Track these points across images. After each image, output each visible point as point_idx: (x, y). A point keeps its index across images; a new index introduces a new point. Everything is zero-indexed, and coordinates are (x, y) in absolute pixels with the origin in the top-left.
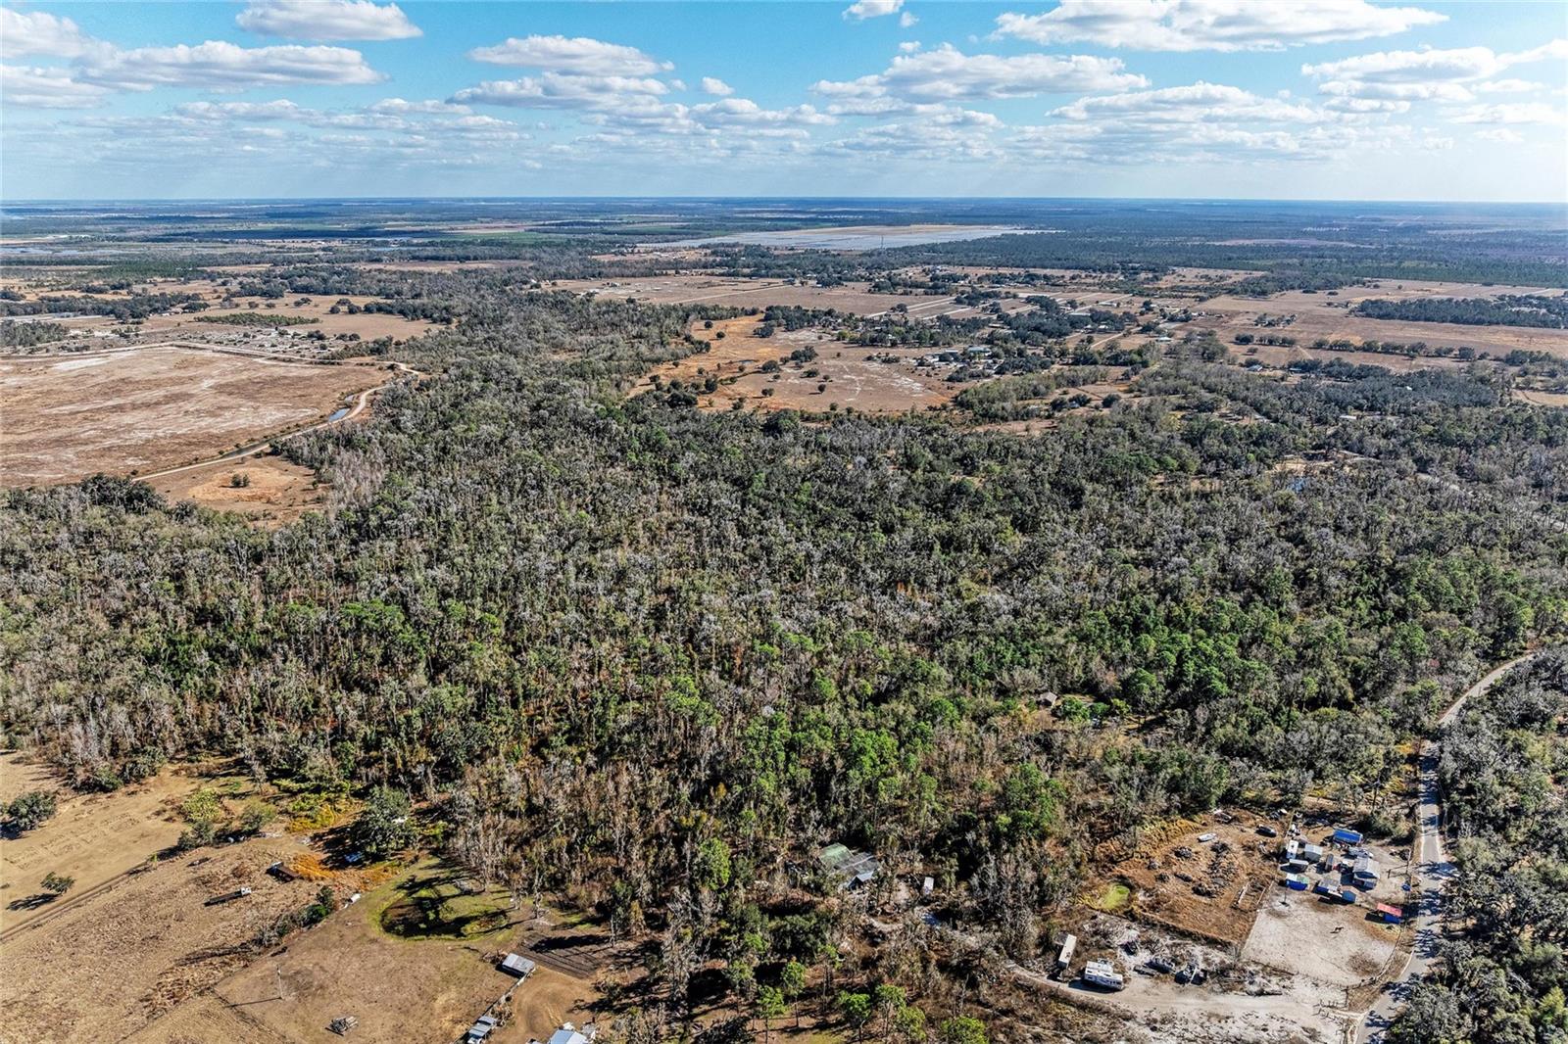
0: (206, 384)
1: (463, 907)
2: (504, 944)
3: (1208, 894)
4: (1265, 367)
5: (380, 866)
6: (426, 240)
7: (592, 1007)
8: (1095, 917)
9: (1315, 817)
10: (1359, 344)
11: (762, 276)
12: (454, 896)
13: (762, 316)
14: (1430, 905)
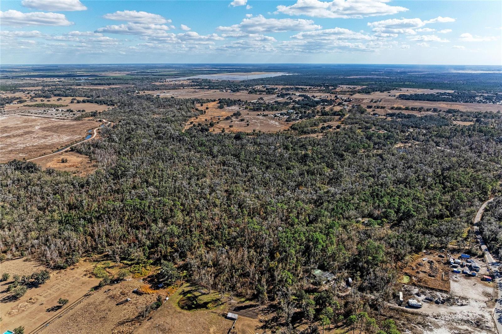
0: (37, 128)
1: (205, 299)
2: (224, 309)
3: (433, 276)
4: (379, 115)
5: (170, 287)
6: (94, 78)
7: (262, 328)
8: (404, 286)
9: (453, 251)
10: (404, 107)
11: (211, 89)
12: (200, 295)
13: (218, 102)
14: (497, 275)
